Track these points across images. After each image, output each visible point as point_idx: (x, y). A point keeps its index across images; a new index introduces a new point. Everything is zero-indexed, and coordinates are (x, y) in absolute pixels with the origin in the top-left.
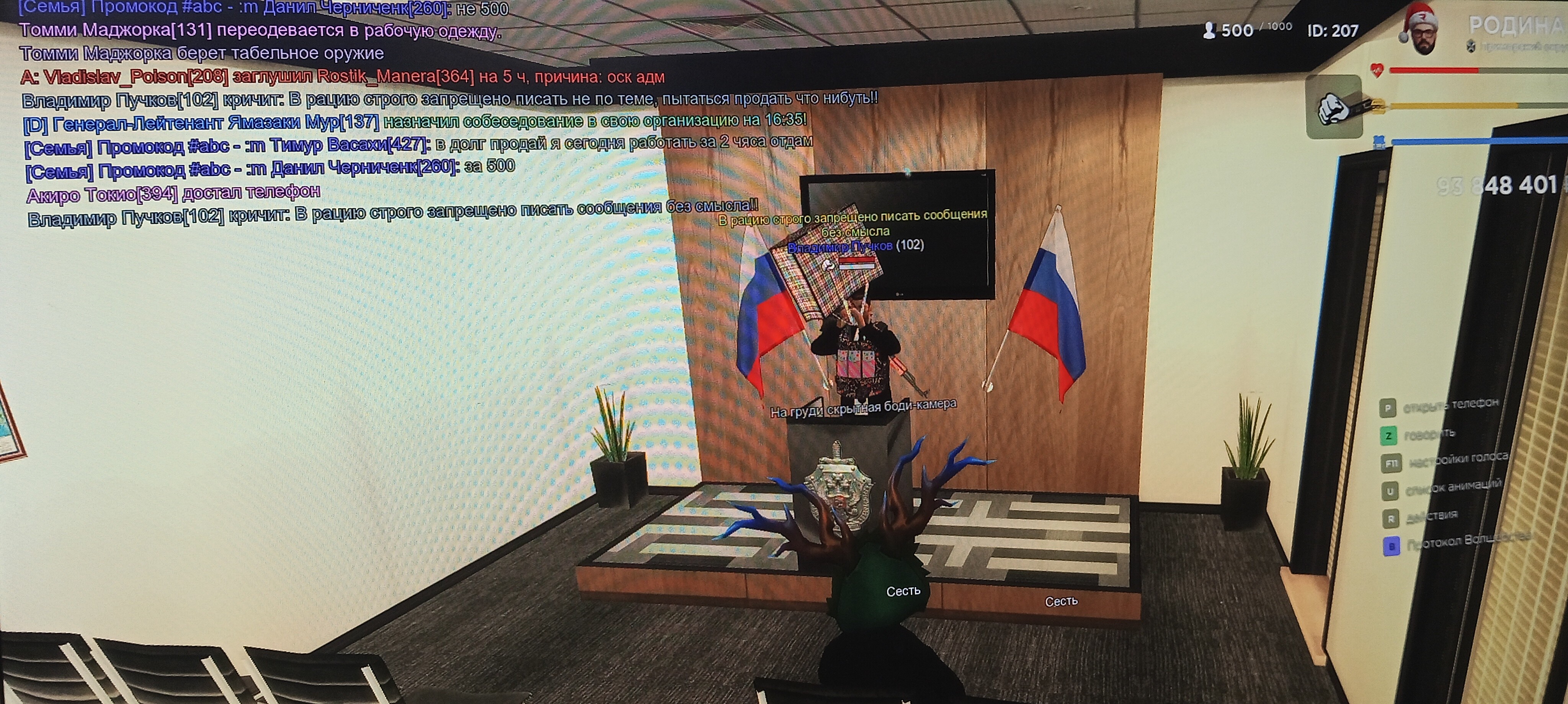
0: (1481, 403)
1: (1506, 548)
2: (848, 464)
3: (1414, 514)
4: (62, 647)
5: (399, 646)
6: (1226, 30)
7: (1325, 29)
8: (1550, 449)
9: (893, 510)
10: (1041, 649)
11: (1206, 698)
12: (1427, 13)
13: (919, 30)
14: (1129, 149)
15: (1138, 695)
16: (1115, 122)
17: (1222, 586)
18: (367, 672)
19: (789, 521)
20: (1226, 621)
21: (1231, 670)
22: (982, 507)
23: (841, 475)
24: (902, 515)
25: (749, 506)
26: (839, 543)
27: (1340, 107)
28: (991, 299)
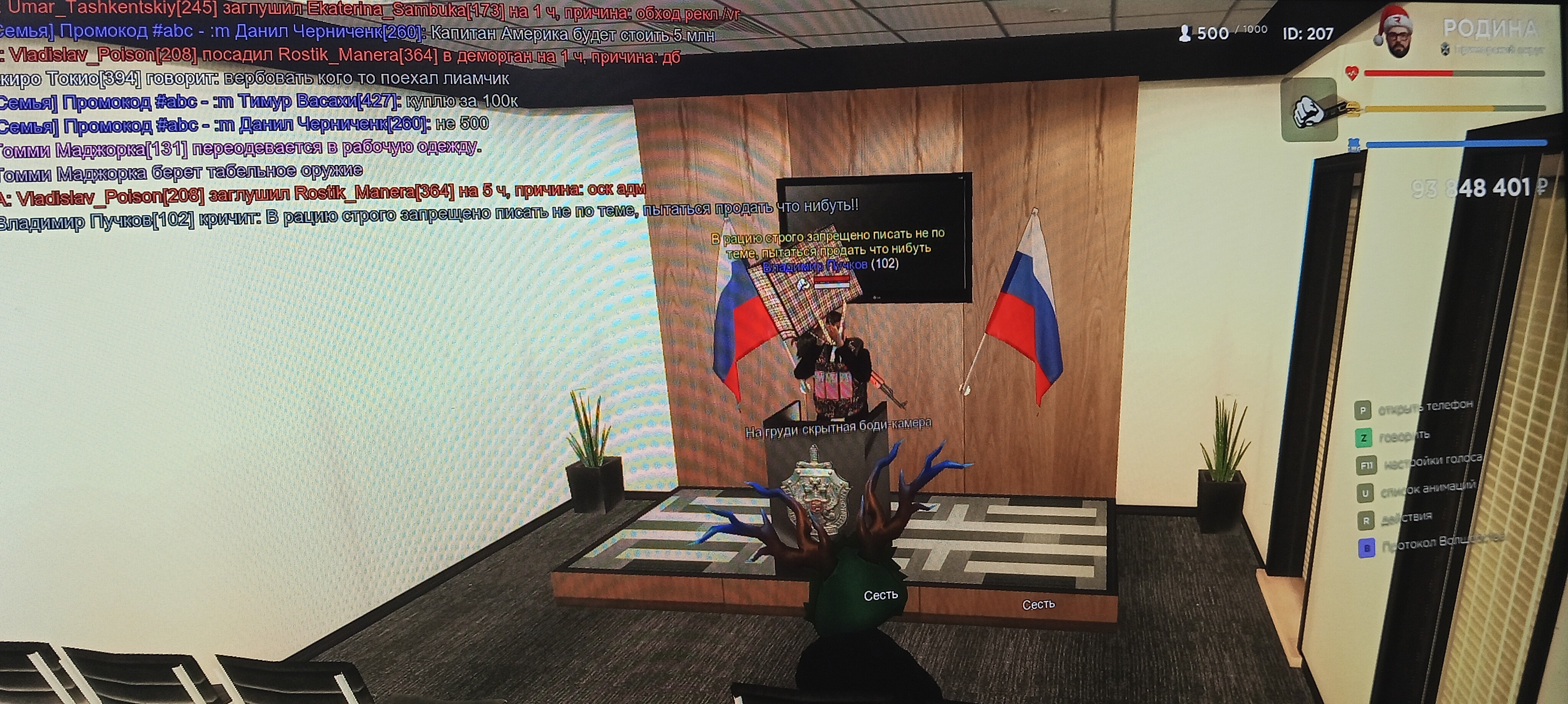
0: (1455, 405)
1: (1480, 549)
2: (825, 468)
3: (1389, 516)
4: (30, 656)
5: (373, 654)
6: (1202, 32)
7: (1300, 32)
8: (1523, 450)
9: (870, 514)
10: (1018, 652)
11: (1182, 700)
12: (1402, 16)
13: (895, 33)
14: (1105, 152)
15: (1115, 697)
16: (1092, 126)
17: (1198, 587)
18: (340, 680)
19: (767, 526)
20: (1202, 623)
21: (1208, 672)
22: (960, 510)
23: (818, 479)
24: (879, 518)
25: (726, 510)
26: (816, 547)
27: (1315, 110)
28: (968, 302)
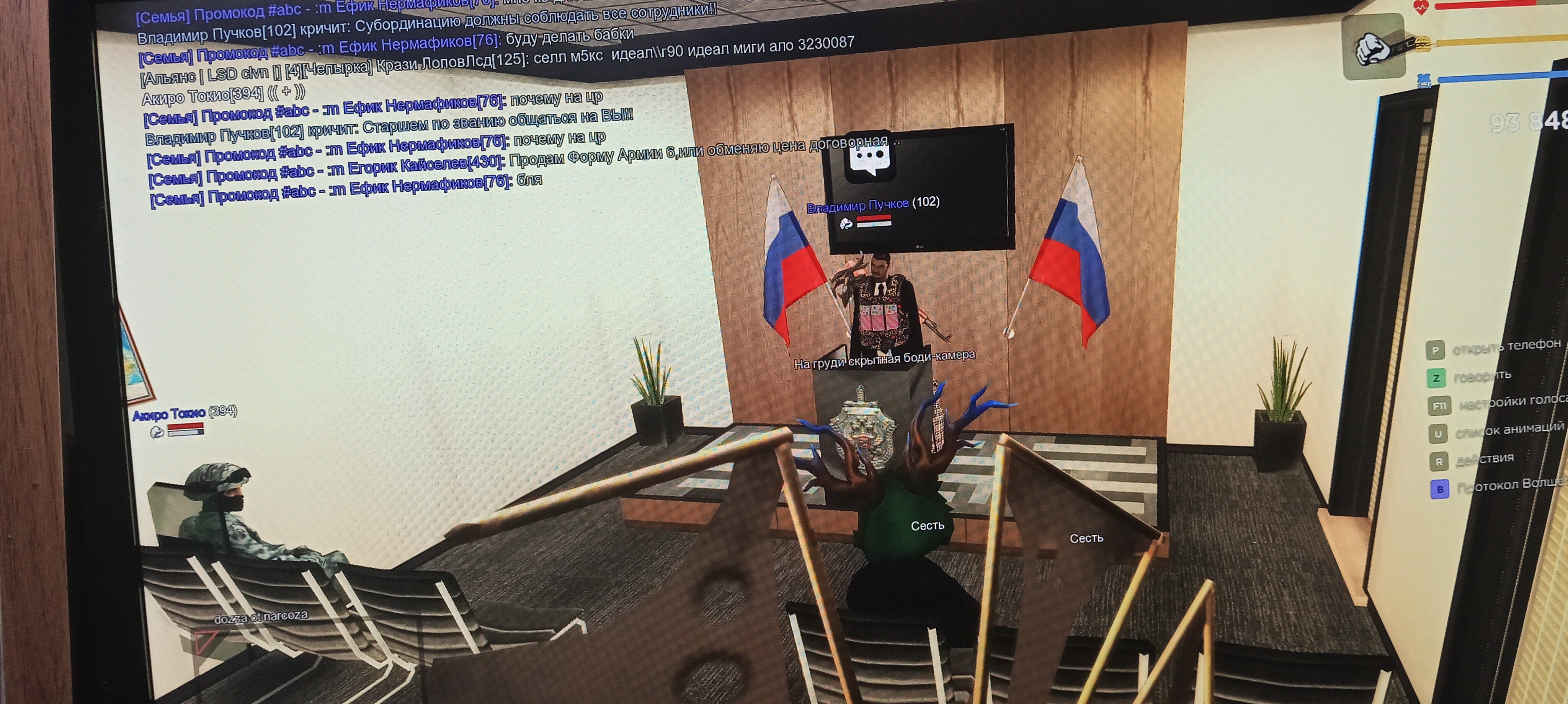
0: (1541, 345)
2: (872, 407)
3: (1464, 456)
4: (189, 560)
5: (468, 565)
9: (917, 449)
14: (1153, 99)
16: (1139, 72)
17: (1256, 526)
18: (440, 586)
20: (1259, 560)
21: (1265, 608)
23: (865, 417)
24: (925, 455)
26: (864, 480)
27: (1380, 47)
28: (1011, 249)
